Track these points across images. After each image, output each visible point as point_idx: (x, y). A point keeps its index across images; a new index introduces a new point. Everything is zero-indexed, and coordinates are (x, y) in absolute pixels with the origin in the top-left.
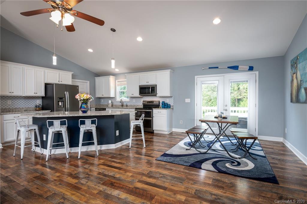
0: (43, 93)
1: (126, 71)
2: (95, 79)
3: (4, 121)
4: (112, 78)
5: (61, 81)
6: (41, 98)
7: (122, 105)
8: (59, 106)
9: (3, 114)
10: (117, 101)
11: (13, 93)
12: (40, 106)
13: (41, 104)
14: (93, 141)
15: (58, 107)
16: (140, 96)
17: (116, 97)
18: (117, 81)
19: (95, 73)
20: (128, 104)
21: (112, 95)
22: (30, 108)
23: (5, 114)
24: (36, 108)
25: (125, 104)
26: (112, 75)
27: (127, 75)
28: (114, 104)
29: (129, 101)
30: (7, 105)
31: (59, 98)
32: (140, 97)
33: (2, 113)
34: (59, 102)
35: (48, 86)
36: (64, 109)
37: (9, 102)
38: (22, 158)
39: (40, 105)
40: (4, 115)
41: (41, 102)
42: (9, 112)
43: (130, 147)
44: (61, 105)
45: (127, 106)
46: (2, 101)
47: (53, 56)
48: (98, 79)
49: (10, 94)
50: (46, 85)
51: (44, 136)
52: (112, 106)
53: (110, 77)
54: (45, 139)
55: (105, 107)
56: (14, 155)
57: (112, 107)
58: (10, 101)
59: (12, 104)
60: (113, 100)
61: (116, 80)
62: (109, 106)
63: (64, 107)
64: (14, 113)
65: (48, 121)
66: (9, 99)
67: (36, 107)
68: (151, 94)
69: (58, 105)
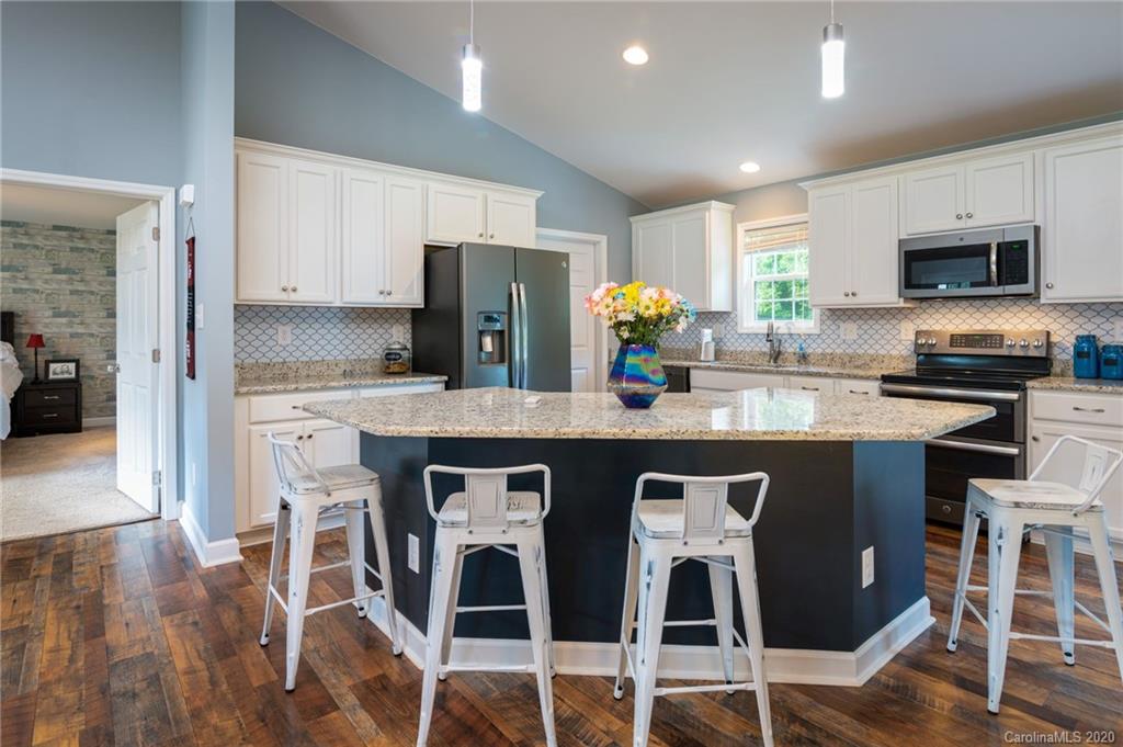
0: (415, 295)
1: (808, 168)
2: (630, 224)
3: (253, 428)
4: (716, 213)
5: (489, 234)
6: (408, 316)
7: (776, 356)
8: (483, 355)
9: (247, 393)
10: (740, 331)
11: (294, 290)
12: (405, 354)
13: (409, 346)
14: (711, 622)
15: (480, 362)
16: (902, 304)
17: (739, 313)
18: (741, 228)
19: (628, 197)
20: (813, 349)
21: (718, 302)
22: (366, 361)
23: (256, 393)
24: (387, 363)
25: (790, 348)
26: (715, 200)
27: (815, 187)
28: (731, 345)
29: (817, 331)
30: (277, 349)
31: (483, 316)
32: (900, 310)
33: (245, 389)
34: (481, 333)
35: (437, 256)
36: (503, 370)
37: (285, 335)
38: (290, 685)
39: (405, 349)
40: (254, 399)
41: (409, 336)
42: (284, 378)
43: (993, 705)
44: (491, 350)
45: (803, 358)
46: (243, 332)
47: (464, 55)
48: (642, 225)
49: (284, 296)
50: (431, 252)
51: (414, 542)
52: (718, 355)
53: (709, 209)
54: (414, 564)
55: (686, 364)
56: (264, 641)
57: (717, 364)
58: (288, 328)
59: (297, 343)
60: (721, 327)
61: (735, 219)
62: (702, 358)
63: (507, 361)
64: (294, 386)
65: (433, 474)
66: (284, 320)
67: (389, 360)
68: (998, 290)
69: (481, 348)
